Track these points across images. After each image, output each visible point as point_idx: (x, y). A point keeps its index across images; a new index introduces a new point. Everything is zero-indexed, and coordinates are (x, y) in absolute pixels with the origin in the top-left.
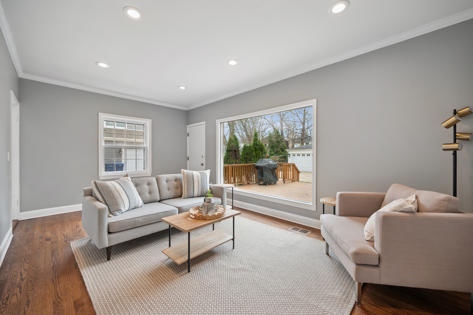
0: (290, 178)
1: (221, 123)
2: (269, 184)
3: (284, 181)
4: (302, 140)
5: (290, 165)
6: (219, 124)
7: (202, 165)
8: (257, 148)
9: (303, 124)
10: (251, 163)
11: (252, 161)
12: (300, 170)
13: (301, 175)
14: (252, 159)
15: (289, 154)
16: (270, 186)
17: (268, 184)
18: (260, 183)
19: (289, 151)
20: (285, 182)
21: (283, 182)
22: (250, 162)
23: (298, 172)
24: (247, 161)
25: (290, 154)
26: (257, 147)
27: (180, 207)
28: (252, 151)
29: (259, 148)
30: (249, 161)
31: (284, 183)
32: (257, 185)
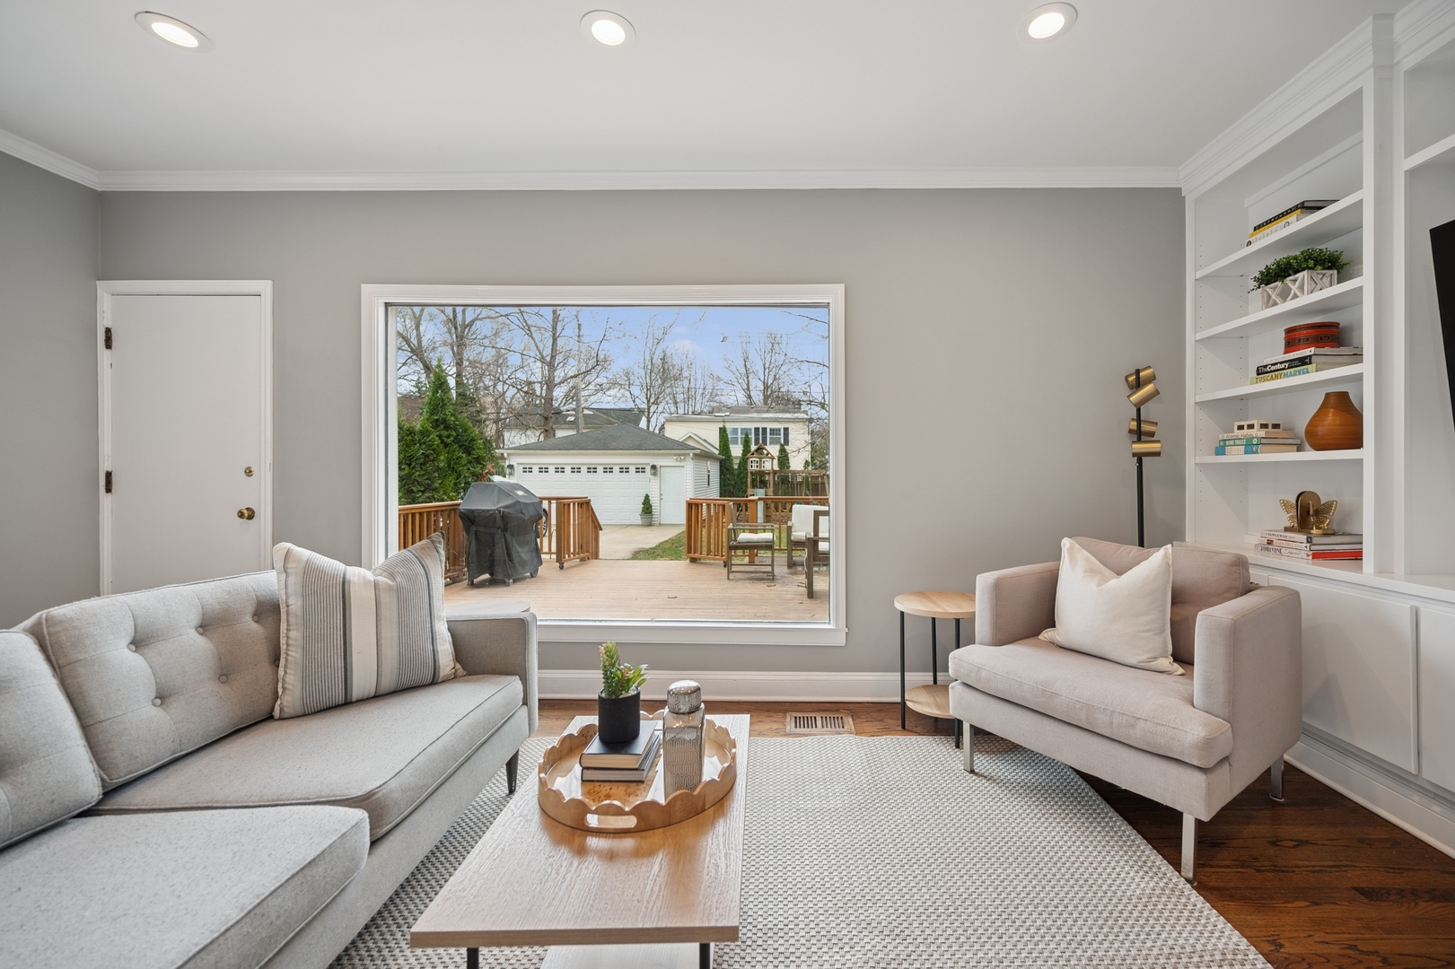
0: (572, 551)
1: (387, 305)
2: (515, 581)
3: (560, 560)
4: (546, 419)
5: (569, 505)
6: (382, 310)
7: (247, 515)
8: (449, 441)
9: (552, 366)
10: (430, 500)
11: (435, 490)
12: (602, 521)
13: (604, 537)
14: (433, 482)
15: (511, 467)
16: (518, 585)
17: (511, 581)
18: (475, 581)
19: (508, 455)
20: (565, 565)
21: (558, 564)
22: (427, 494)
23: (596, 527)
24: (412, 492)
25: (515, 466)
26: (448, 437)
27: (370, 795)
28: (434, 450)
29: (456, 440)
30: (423, 492)
31: (562, 567)
32: (465, 589)
